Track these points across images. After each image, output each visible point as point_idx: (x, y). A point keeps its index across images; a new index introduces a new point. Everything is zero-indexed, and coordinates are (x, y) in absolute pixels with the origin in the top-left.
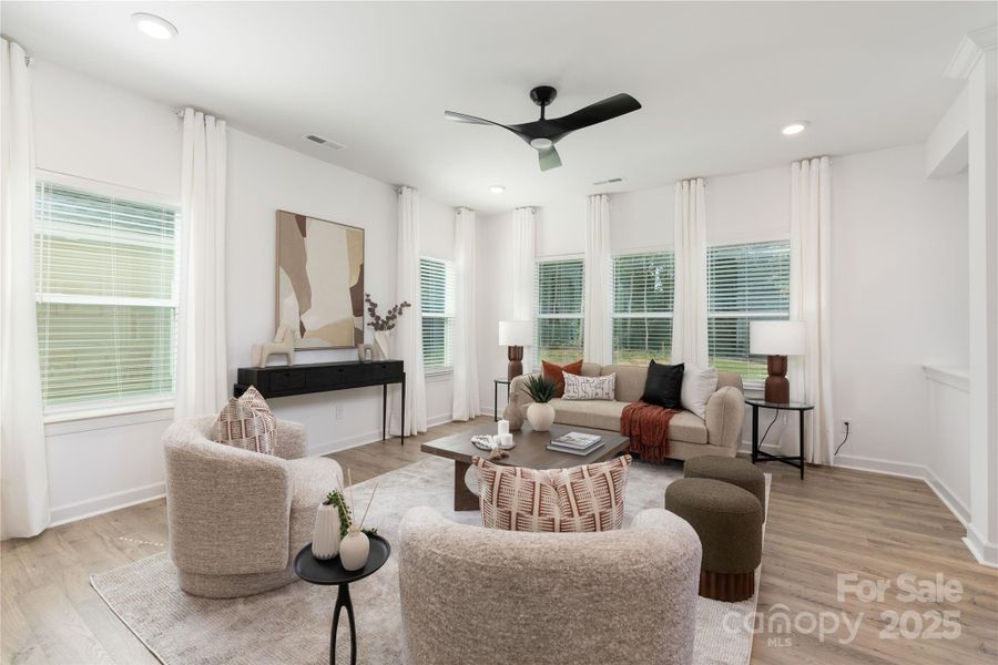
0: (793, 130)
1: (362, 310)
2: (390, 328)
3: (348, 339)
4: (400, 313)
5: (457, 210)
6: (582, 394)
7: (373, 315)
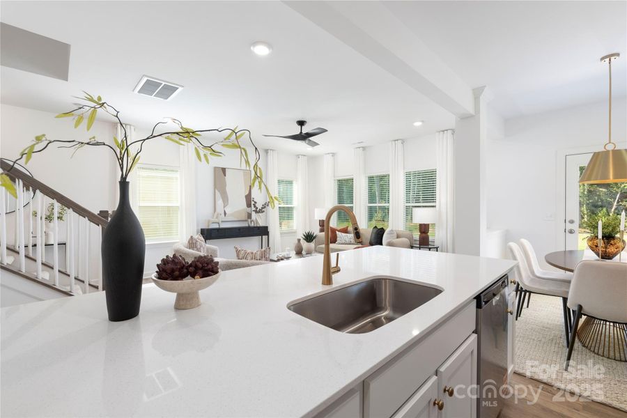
0: (418, 124)
1: (251, 204)
2: (262, 212)
3: (244, 216)
4: (268, 206)
5: (298, 156)
6: (343, 241)
7: (255, 206)
